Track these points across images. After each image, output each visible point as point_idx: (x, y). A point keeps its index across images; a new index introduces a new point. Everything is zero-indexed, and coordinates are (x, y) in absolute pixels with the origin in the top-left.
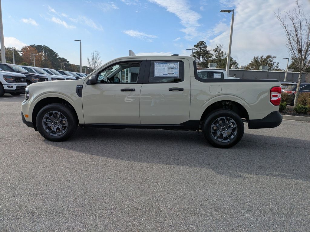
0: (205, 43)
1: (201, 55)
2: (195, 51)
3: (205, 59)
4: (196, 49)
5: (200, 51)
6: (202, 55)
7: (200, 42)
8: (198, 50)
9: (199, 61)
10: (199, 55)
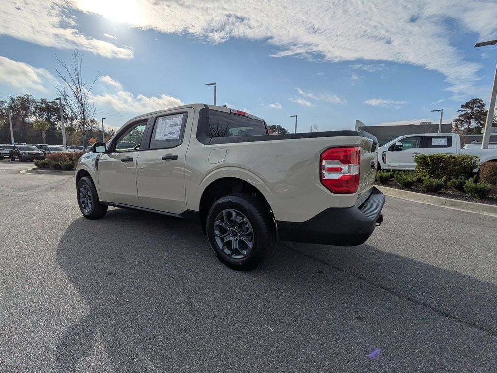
0: (481, 100)
1: (473, 118)
2: (463, 113)
3: (480, 123)
4: (464, 110)
5: (472, 112)
6: (475, 118)
7: (471, 100)
8: (469, 111)
9: (469, 126)
10: (470, 118)
